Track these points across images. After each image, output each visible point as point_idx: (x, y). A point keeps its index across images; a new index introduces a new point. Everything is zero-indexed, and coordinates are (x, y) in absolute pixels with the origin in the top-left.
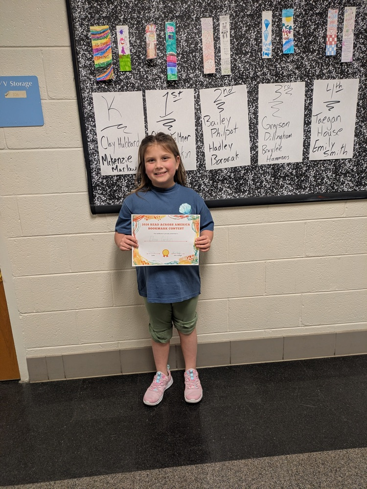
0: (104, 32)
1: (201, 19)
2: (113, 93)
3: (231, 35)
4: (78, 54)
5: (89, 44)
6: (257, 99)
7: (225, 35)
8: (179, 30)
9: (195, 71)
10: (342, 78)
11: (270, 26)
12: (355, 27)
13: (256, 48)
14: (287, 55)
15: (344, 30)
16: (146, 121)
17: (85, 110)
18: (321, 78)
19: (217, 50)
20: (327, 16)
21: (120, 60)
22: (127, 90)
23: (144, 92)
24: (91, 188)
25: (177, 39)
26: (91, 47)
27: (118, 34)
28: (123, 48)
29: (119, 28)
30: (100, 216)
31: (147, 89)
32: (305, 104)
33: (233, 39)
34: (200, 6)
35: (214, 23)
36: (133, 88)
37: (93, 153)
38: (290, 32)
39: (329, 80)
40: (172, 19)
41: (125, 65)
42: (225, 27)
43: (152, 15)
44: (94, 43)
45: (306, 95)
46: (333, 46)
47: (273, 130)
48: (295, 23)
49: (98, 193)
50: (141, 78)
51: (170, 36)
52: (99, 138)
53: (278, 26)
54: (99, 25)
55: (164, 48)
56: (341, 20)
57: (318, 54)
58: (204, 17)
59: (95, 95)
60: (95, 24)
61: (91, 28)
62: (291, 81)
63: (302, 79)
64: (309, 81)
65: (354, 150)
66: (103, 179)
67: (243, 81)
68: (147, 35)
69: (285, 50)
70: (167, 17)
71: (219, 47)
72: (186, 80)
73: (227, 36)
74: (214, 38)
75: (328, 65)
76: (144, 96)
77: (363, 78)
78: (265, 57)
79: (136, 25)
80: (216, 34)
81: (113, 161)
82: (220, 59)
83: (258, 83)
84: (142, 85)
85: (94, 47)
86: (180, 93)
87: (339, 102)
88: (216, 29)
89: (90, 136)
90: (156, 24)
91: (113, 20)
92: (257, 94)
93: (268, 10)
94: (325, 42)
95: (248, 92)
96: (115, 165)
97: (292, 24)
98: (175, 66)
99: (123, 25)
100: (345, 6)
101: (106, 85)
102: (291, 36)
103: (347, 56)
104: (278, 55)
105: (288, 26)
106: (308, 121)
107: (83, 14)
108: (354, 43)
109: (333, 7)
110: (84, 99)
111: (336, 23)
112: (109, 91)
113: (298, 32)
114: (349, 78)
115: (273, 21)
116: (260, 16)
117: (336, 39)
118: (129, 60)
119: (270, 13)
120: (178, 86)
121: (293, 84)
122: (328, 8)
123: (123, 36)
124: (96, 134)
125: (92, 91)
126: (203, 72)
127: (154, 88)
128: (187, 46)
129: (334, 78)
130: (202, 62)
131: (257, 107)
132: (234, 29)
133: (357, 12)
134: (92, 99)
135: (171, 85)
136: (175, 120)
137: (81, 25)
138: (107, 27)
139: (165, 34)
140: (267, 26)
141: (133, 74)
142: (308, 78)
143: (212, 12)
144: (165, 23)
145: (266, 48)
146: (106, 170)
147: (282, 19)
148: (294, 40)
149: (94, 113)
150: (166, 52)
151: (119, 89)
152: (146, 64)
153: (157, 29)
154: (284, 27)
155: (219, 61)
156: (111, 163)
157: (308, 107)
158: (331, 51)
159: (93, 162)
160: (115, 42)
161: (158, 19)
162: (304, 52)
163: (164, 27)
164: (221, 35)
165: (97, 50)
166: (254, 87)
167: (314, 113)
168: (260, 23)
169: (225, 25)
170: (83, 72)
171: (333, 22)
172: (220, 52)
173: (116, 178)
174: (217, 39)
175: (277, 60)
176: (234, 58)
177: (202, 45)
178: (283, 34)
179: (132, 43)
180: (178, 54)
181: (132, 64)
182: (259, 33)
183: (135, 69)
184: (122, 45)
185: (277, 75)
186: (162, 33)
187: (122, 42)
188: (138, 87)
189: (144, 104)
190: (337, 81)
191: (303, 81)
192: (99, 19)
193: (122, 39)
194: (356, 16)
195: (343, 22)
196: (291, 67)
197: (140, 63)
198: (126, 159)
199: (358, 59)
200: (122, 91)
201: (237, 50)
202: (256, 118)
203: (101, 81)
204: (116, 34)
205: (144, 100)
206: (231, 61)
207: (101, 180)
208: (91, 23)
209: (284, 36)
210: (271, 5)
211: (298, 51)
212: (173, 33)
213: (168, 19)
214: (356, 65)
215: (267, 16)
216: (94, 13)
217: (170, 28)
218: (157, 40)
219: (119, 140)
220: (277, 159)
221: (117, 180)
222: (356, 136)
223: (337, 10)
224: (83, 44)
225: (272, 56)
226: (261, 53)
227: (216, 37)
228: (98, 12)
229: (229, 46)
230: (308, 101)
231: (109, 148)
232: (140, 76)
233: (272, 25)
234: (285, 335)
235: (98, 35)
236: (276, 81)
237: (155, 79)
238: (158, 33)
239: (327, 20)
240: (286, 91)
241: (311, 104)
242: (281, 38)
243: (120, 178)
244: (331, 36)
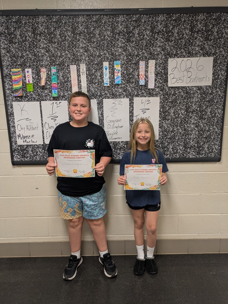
0: (18, 72)
1: (70, 66)
2: (24, 103)
3: (86, 74)
4: (5, 83)
5: (11, 78)
6: (103, 107)
7: (83, 74)
8: (59, 71)
9: (68, 92)
10: (150, 97)
11: (108, 69)
12: (155, 70)
13: (101, 80)
14: (118, 85)
15: (149, 72)
16: (42, 117)
17: (9, 111)
18: (138, 97)
19: (79, 81)
20: (139, 65)
21: (27, 86)
22: (31, 101)
23: (40, 102)
24: (12, 152)
25: (58, 76)
26: (12, 79)
27: (26, 73)
28: (29, 80)
29: (26, 70)
30: (18, 167)
31: (42, 101)
32: (130, 110)
33: (88, 76)
34: (69, 59)
35: (77, 68)
36: (34, 100)
37: (13, 133)
38: (119, 73)
39: (143, 97)
40: (54, 65)
41: (30, 89)
42: (83, 70)
43: (44, 63)
44: (13, 77)
45: (130, 105)
46: (143, 80)
47: (112, 123)
48: (121, 68)
49: (15, 154)
50: (39, 95)
51: (53, 74)
52: (16, 125)
53: (112, 69)
54: (16, 68)
55: (51, 80)
56: (147, 67)
57: (135, 84)
58: (72, 64)
59: (14, 103)
60: (14, 68)
61: (12, 70)
62: (121, 98)
63: (127, 97)
64: (131, 98)
65: (159, 136)
66: (18, 146)
67: (94, 97)
68: (42, 73)
69: (116, 82)
70: (52, 64)
71: (80, 80)
72: (63, 97)
73: (84, 74)
74: (77, 75)
75: (141, 90)
76: (40, 104)
77: (162, 97)
78: (105, 85)
79: (36, 68)
80: (78, 73)
81: (24, 137)
82: (81, 86)
83: (103, 98)
84: (39, 99)
85: (13, 79)
86: (60, 103)
87: (149, 109)
88: (78, 71)
89: (12, 124)
90: (46, 68)
91: (23, 66)
92: (103, 104)
93: (106, 61)
94: (139, 78)
95: (97, 103)
96: (25, 139)
97: (120, 68)
98: (56, 89)
99: (28, 68)
100: (149, 59)
101: (20, 98)
102: (120, 75)
103: (151, 85)
104: (113, 84)
105: (118, 69)
106: (132, 119)
107: (8, 63)
108: (155, 79)
109: (142, 60)
110: (8, 105)
111: (144, 68)
112: (22, 101)
113: (123, 73)
114: (154, 97)
115: (109, 67)
116: (102, 64)
117: (144, 77)
118: (32, 86)
119: (108, 63)
120: (59, 99)
121: (122, 99)
122: (139, 60)
123: (29, 74)
124: (15, 123)
125: (13, 101)
126: (72, 92)
127: (46, 100)
128: (63, 79)
129: (145, 97)
130: (71, 87)
131: (103, 111)
132: (88, 71)
133: (156, 63)
134: (12, 105)
135: (55, 99)
136: (58, 117)
137: (7, 68)
138: (20, 69)
139: (51, 73)
140: (106, 69)
141: (35, 93)
142: (131, 97)
143: (76, 62)
144: (51, 67)
145: (106, 81)
146: (20, 142)
147: (115, 66)
148: (121, 77)
149: (13, 112)
150: (51, 82)
151: (27, 100)
152: (41, 88)
153: (47, 70)
154: (115, 70)
155: (81, 87)
156: (23, 138)
157: (132, 111)
158: (142, 82)
159: (13, 138)
160: (25, 77)
161: (47, 65)
162: (127, 83)
163: (51, 69)
164: (81, 74)
165: (15, 81)
166: (101, 101)
167: (135, 115)
168: (102, 68)
169: (83, 69)
170: (8, 92)
171: (142, 68)
172: (81, 83)
173: (25, 146)
174: (79, 76)
175: (113, 87)
176: (89, 86)
177: (71, 78)
178: (115, 73)
179: (34, 78)
180: (58, 83)
181: (34, 88)
182: (102, 73)
183: (35, 90)
184: (28, 79)
185: (113, 94)
186: (50, 72)
187: (28, 77)
188: (37, 99)
189: (40, 108)
190: (147, 98)
191: (128, 98)
192: (16, 65)
193: (28, 75)
194: (155, 65)
195: (148, 68)
196: (120, 91)
197: (38, 87)
198: (31, 136)
199: (158, 87)
200: (29, 101)
201: (90, 82)
202: (103, 116)
203: (17, 96)
204: (25, 73)
205: (41, 106)
206: (87, 87)
207: (17, 147)
208: (12, 68)
209: (116, 74)
210: (108, 59)
211: (124, 82)
212: (55, 72)
213: (52, 66)
214: (157, 90)
215: (106, 64)
216: (13, 62)
217: (54, 70)
218: (47, 76)
219: (27, 126)
220: (115, 139)
221: (26, 147)
222: (159, 128)
223: (144, 62)
224: (8, 78)
225: (110, 85)
226: (103, 83)
227: (79, 75)
228: (15, 62)
229: (85, 79)
230: (132, 109)
231: (21, 130)
232: (38, 94)
233: (109, 69)
234: (126, 239)
235: (15, 74)
236: (113, 98)
237: (47, 96)
238: (47, 72)
239: (139, 67)
240: (119, 103)
241: (133, 110)
242: (114, 76)
243: (28, 147)
244: (142, 75)
